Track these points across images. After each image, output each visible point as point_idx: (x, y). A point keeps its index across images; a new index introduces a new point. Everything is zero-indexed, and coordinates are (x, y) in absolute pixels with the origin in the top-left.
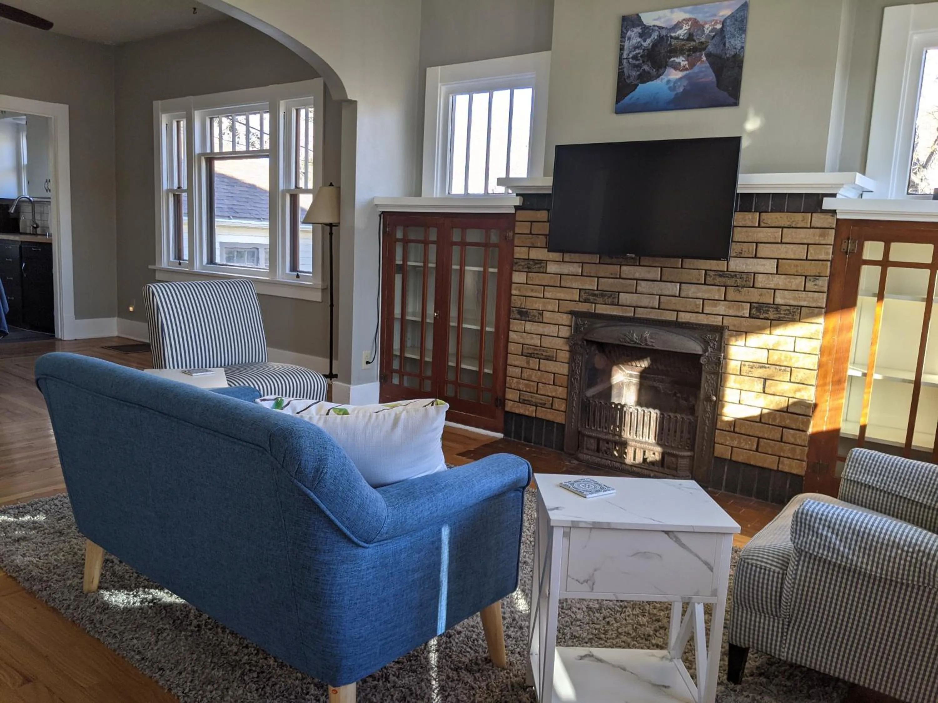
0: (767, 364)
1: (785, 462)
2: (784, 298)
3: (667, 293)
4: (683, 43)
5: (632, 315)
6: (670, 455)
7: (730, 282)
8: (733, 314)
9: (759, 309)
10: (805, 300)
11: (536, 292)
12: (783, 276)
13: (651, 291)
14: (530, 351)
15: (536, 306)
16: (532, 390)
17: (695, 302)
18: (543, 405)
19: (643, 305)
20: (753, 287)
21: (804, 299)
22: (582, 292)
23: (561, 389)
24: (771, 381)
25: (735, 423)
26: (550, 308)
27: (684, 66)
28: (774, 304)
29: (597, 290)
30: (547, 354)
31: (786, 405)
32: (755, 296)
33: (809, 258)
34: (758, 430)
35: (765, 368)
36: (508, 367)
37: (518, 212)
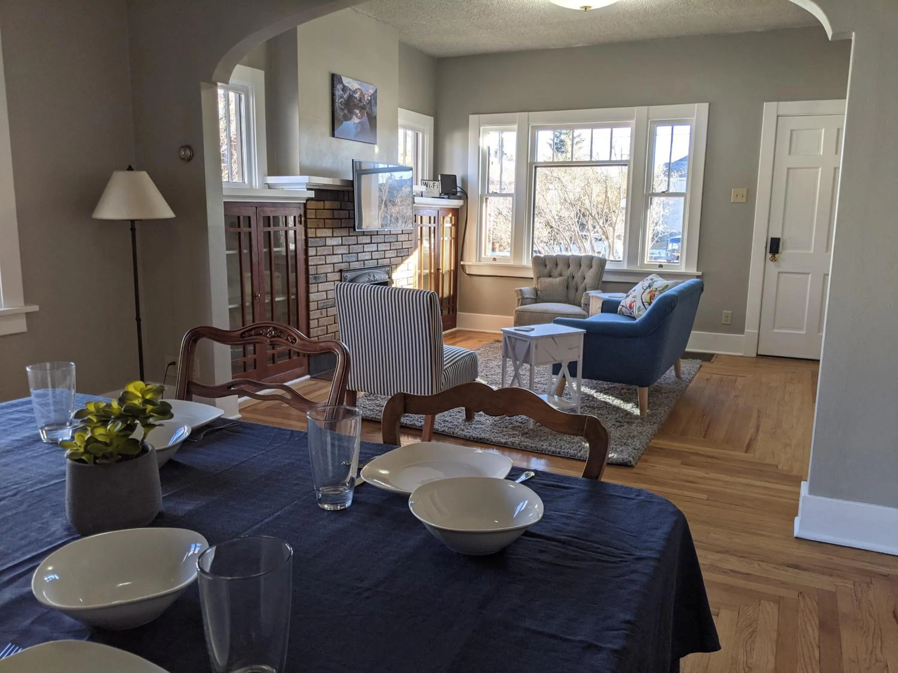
2: (404, 245)
3: (374, 250)
8: (394, 256)
9: (400, 252)
10: (410, 245)
11: (322, 260)
12: (404, 235)
13: (368, 250)
14: (322, 305)
15: (323, 271)
19: (366, 259)
22: (343, 256)
26: (330, 270)
27: (359, 116)
28: (402, 249)
29: (349, 253)
36: (311, 321)
37: (308, 202)
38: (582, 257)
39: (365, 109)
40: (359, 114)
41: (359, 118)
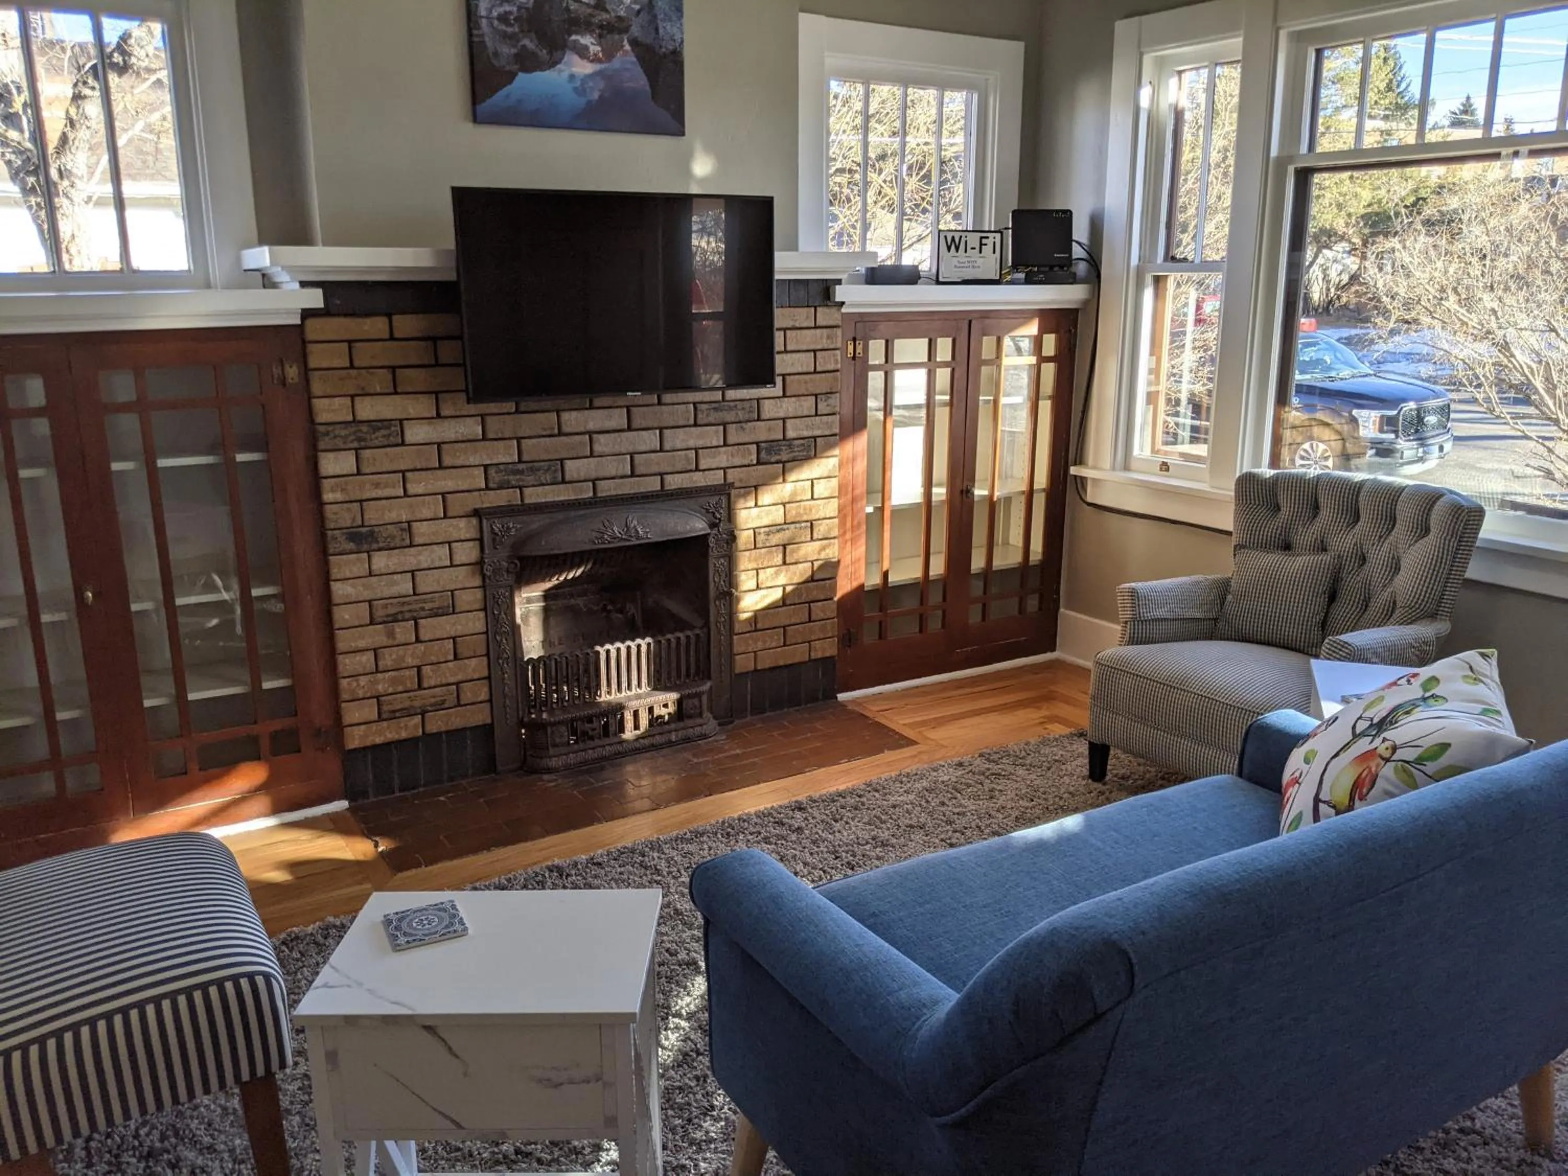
0: (785, 523)
1: (818, 646)
2: (796, 429)
3: (643, 448)
4: (589, 11)
5: (591, 494)
6: (689, 696)
7: (729, 416)
8: (739, 463)
9: (769, 451)
10: (819, 428)
11: (386, 486)
12: (793, 399)
13: (617, 449)
14: (392, 611)
15: (393, 516)
16: (409, 685)
17: (686, 455)
18: (440, 706)
19: (607, 474)
20: (759, 419)
21: (817, 427)
22: (492, 471)
23: (474, 661)
24: (792, 546)
25: (757, 615)
26: (426, 513)
27: (595, 55)
28: (784, 439)
29: (520, 461)
30: (436, 605)
31: (810, 573)
32: (761, 432)
33: (818, 369)
34: (783, 617)
35: (784, 530)
36: (340, 658)
37: (310, 322)
38: (1401, 489)
39: (626, 30)
40: (595, 49)
41: (595, 60)
